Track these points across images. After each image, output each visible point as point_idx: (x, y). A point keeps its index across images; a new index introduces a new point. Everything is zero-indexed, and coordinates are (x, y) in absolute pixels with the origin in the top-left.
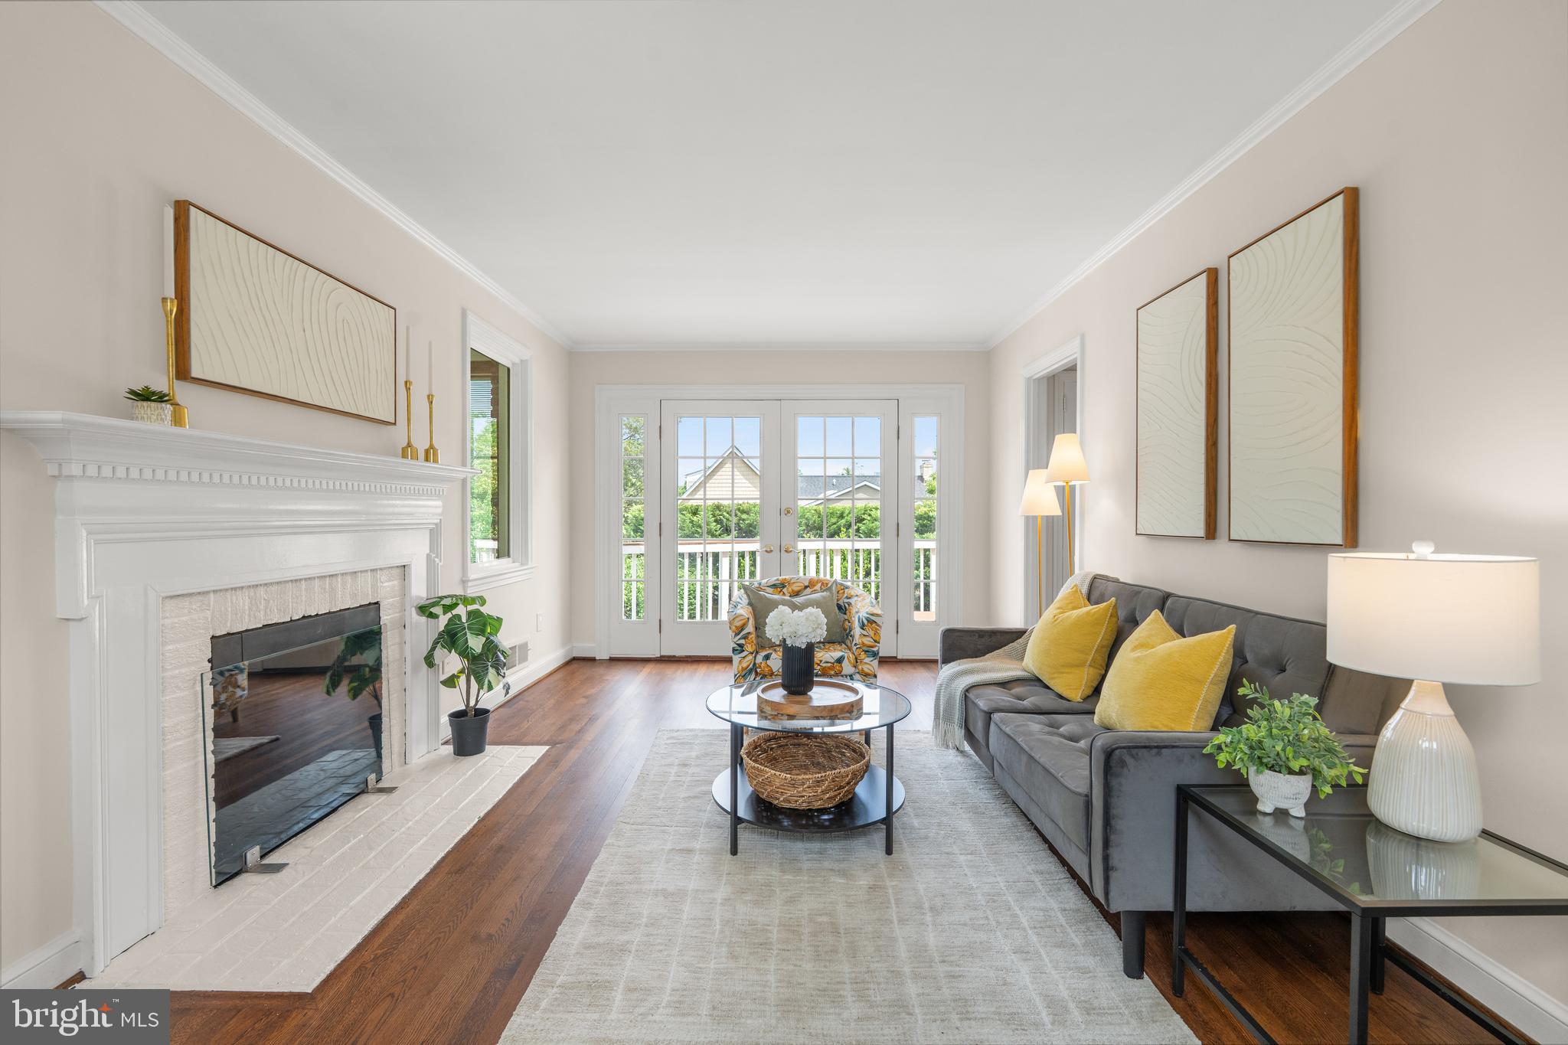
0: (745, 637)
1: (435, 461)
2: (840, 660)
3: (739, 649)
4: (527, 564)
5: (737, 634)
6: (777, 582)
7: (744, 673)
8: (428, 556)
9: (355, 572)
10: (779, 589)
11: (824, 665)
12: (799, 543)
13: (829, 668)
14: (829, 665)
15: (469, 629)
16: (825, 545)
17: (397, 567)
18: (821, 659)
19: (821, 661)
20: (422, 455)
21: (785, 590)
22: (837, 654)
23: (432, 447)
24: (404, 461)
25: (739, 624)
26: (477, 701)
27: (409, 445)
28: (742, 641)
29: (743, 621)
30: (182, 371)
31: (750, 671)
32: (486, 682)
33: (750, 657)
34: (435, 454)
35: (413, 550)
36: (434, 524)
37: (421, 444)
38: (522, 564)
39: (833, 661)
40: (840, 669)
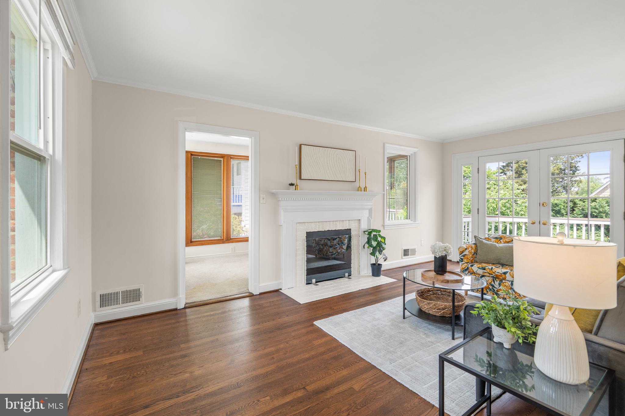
0: (464, 256)
1: (366, 191)
2: (505, 273)
3: (461, 260)
4: (416, 222)
5: (460, 254)
6: (499, 236)
7: (463, 270)
8: (368, 217)
9: (343, 221)
10: (498, 240)
11: (497, 274)
12: (551, 220)
13: (499, 275)
14: (499, 274)
15: (373, 239)
16: (568, 222)
17: (357, 220)
18: (496, 271)
19: (495, 272)
20: (363, 189)
21: (501, 240)
22: (504, 270)
23: (366, 187)
24: (358, 192)
25: (461, 250)
26: (378, 261)
27: (360, 187)
28: (462, 257)
29: (463, 250)
30: (300, 179)
31: (466, 270)
32: (376, 255)
33: (466, 264)
34: (366, 189)
35: (364, 216)
36: (369, 208)
37: (363, 186)
38: (414, 222)
39: (501, 273)
40: (505, 277)
